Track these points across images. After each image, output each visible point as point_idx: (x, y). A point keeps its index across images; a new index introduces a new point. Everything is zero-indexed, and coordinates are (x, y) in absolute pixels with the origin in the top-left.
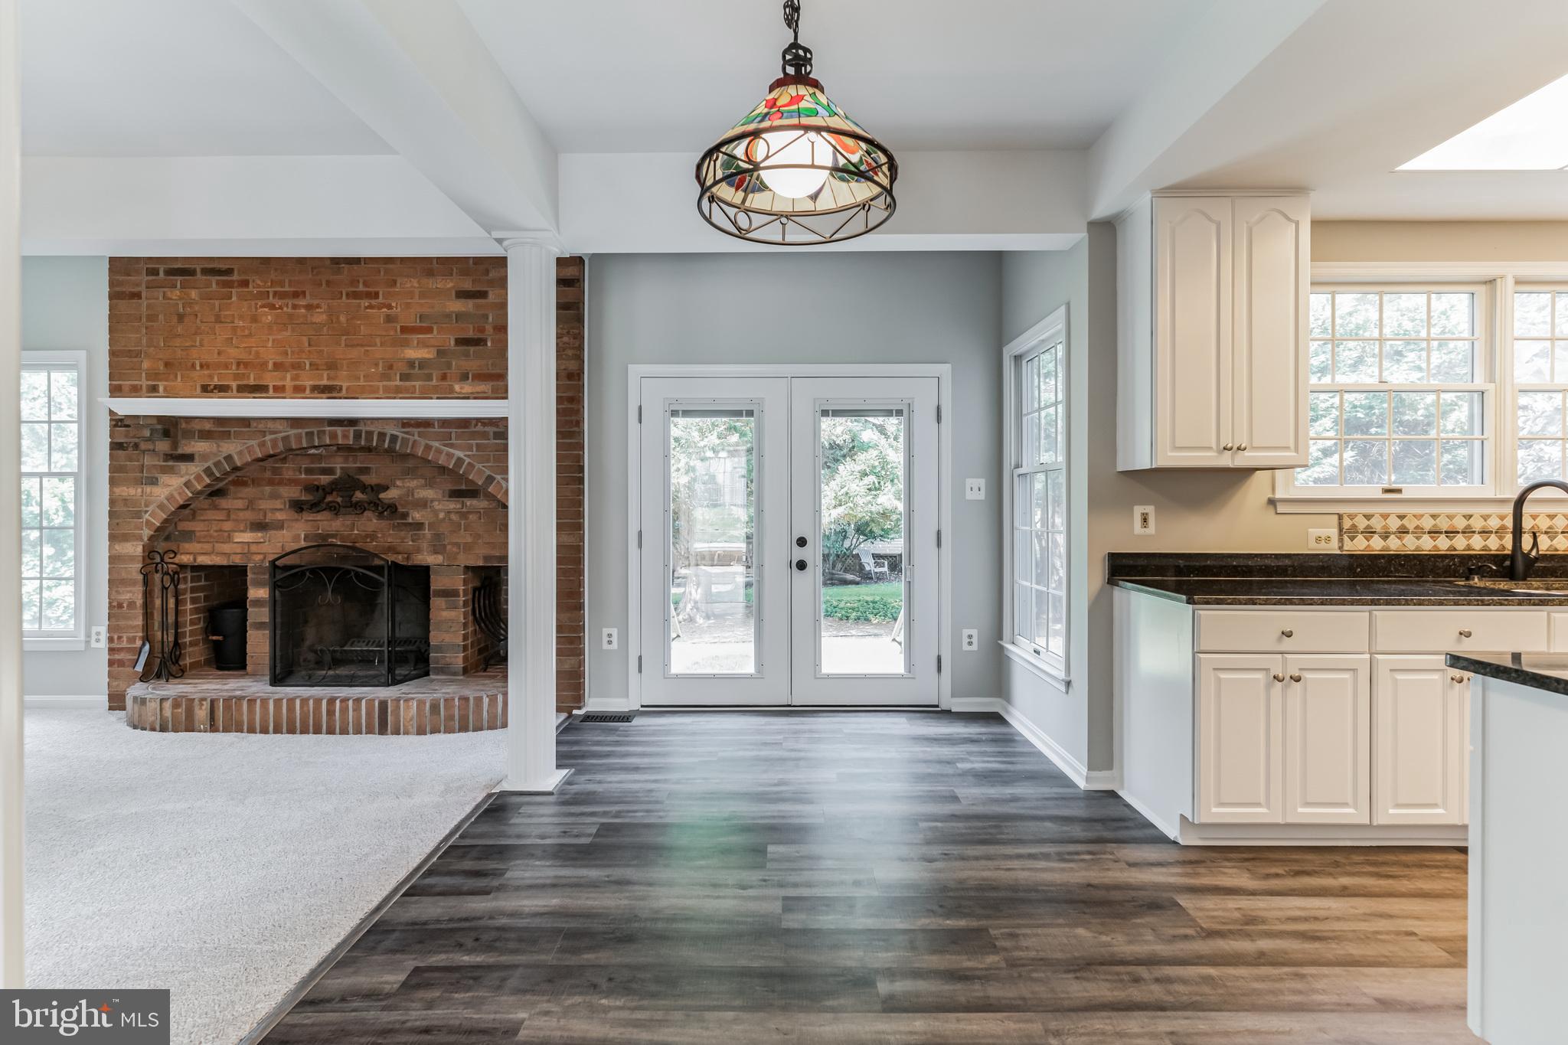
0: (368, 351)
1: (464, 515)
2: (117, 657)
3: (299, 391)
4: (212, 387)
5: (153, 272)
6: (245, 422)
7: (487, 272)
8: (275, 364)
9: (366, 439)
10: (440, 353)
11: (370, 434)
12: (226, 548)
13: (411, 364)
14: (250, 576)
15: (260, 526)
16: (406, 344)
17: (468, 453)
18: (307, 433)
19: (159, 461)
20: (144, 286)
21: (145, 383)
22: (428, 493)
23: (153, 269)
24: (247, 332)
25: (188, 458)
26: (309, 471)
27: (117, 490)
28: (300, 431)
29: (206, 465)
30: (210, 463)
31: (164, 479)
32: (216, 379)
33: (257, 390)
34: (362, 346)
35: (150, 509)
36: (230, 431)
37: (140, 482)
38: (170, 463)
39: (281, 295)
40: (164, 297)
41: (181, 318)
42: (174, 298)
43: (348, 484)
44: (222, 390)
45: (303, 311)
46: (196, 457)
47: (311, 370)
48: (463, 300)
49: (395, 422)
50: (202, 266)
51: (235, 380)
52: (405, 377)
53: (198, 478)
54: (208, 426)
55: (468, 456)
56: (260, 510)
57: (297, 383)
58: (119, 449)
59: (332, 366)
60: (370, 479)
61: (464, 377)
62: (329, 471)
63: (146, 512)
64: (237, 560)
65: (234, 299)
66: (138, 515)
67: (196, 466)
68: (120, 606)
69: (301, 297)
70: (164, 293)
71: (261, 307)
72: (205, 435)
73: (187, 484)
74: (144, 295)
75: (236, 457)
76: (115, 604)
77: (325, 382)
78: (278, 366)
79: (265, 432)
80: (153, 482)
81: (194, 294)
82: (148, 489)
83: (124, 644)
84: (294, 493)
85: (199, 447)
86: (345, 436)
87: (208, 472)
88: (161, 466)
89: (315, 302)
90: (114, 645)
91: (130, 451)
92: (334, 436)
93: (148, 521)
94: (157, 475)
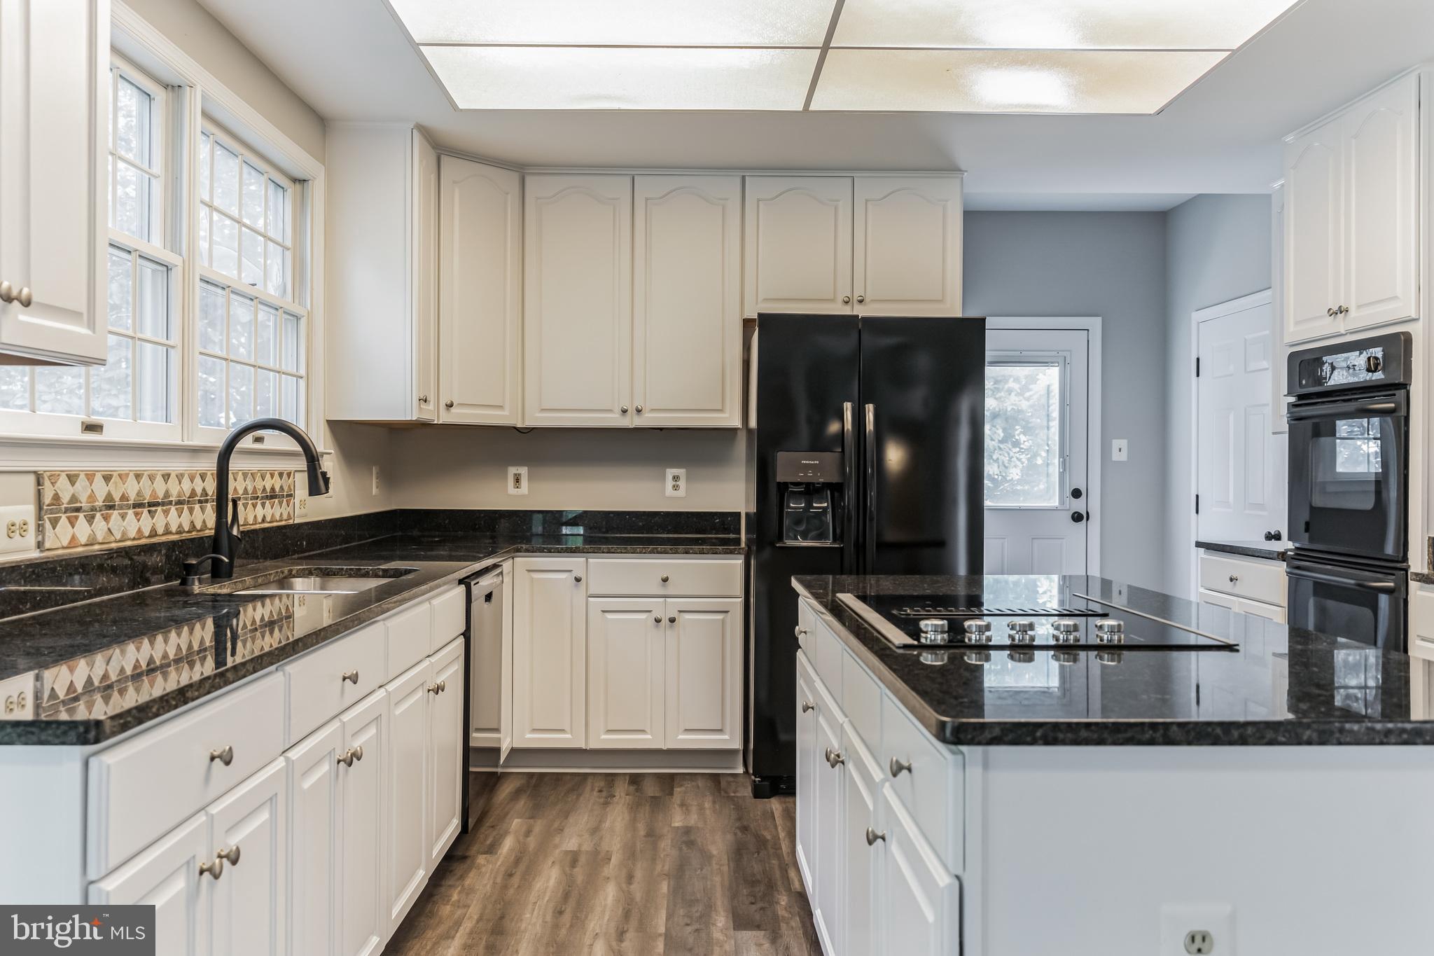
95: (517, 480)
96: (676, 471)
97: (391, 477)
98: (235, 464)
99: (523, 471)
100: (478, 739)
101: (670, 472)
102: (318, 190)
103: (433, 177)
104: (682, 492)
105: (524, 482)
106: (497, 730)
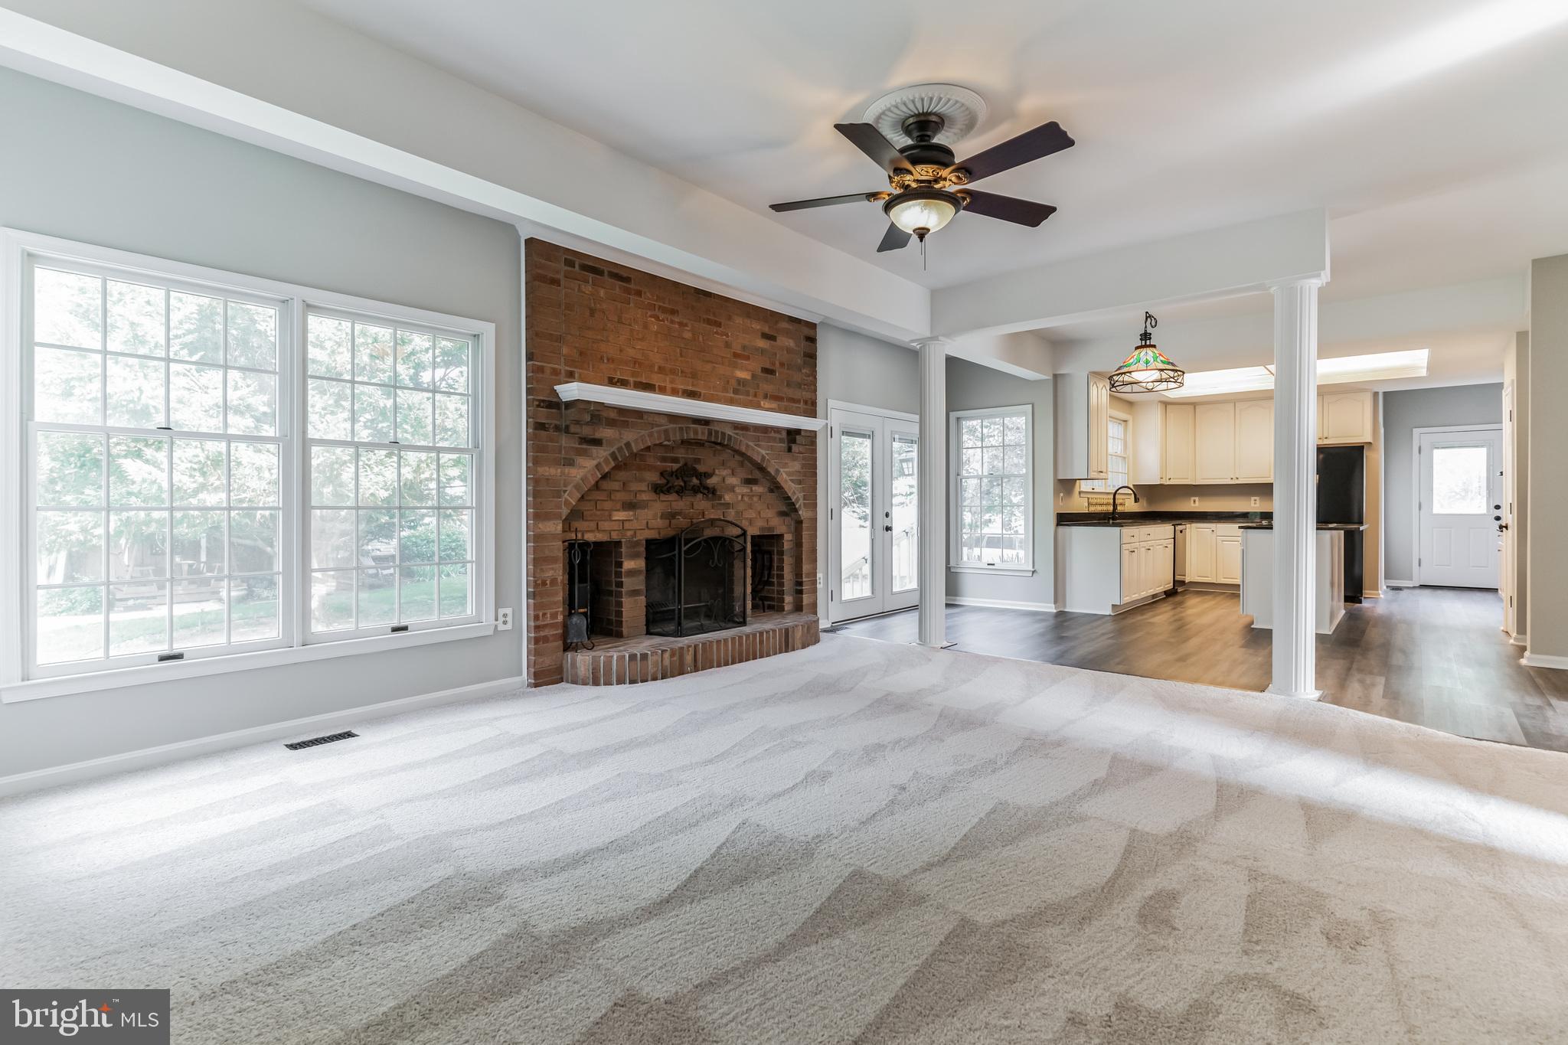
0: (714, 367)
1: (751, 497)
2: (542, 634)
3: (674, 392)
4: (616, 380)
5: (570, 263)
6: (639, 414)
7: (777, 322)
8: (660, 367)
9: (715, 437)
10: (754, 376)
11: (717, 432)
12: (605, 525)
13: (739, 381)
14: (623, 550)
15: (630, 506)
16: (735, 366)
17: (767, 452)
18: (680, 428)
19: (575, 443)
20: (562, 273)
21: (563, 368)
22: (732, 481)
23: (571, 260)
24: (640, 336)
25: (597, 442)
26: (664, 459)
27: (540, 470)
28: (675, 426)
29: (612, 450)
30: (614, 449)
31: (580, 460)
32: (618, 373)
33: (648, 387)
34: (712, 362)
35: (569, 488)
36: (627, 421)
37: (556, 463)
38: (584, 446)
39: (664, 310)
40: (579, 290)
41: (592, 312)
42: (587, 292)
43: (688, 471)
44: (623, 383)
45: (677, 326)
46: (604, 441)
47: (682, 376)
48: (765, 340)
49: (730, 425)
50: (610, 270)
51: (633, 376)
52: (736, 392)
53: (606, 461)
54: (613, 415)
55: (767, 454)
56: (630, 491)
57: (674, 386)
58: (541, 429)
59: (694, 375)
60: (701, 468)
61: (766, 397)
62: (675, 460)
63: (565, 491)
64: (615, 537)
65: (632, 305)
66: (558, 494)
67: (605, 450)
68: (544, 583)
69: (676, 315)
70: (579, 286)
71: (651, 316)
72: (612, 423)
73: (598, 466)
74: (562, 283)
75: (633, 445)
76: (539, 582)
77: (690, 388)
78: (661, 370)
79: (653, 424)
80: (570, 463)
81: (602, 293)
82: (567, 470)
83: (548, 621)
84: (653, 477)
85: (606, 433)
86: (703, 433)
87: (613, 456)
88: (577, 448)
89: (685, 321)
90: (539, 623)
91: (551, 432)
92: (696, 432)
93: (566, 500)
94: (574, 457)
95: (1194, 501)
96: (1256, 498)
97: (1150, 501)
98: (1117, 496)
99: (1197, 499)
100: (1178, 578)
101: (1253, 498)
102: (1130, 423)
103: (1164, 417)
104: (1258, 505)
105: (1197, 502)
106: (1185, 576)
